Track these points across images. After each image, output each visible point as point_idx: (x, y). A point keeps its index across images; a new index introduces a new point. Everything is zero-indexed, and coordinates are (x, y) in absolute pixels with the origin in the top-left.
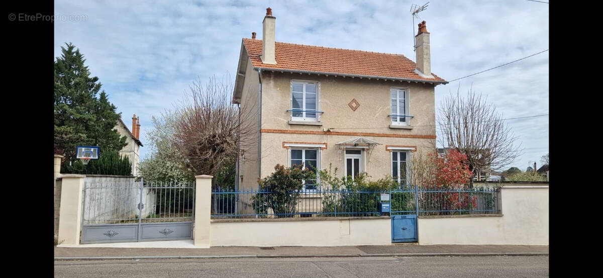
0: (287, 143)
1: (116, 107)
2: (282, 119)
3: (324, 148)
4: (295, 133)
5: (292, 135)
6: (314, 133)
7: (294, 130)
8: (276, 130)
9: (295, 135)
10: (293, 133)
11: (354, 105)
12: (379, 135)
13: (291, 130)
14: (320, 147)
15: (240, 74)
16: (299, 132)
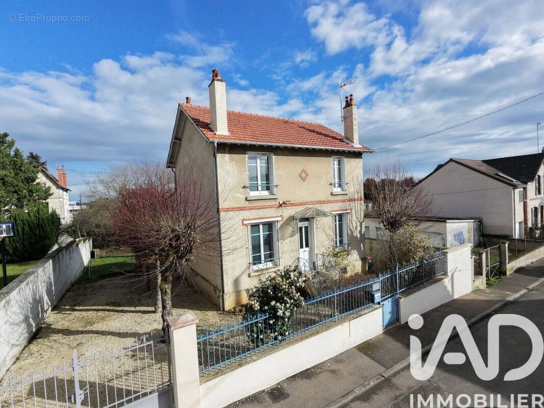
0: (246, 220)
1: (40, 156)
2: (240, 195)
3: (281, 221)
4: (253, 209)
5: (251, 211)
6: (271, 207)
7: (252, 206)
8: (235, 208)
9: (254, 212)
10: (251, 209)
11: (304, 175)
12: (324, 202)
13: (249, 206)
14: (277, 221)
15: (176, 141)
16: (257, 208)
